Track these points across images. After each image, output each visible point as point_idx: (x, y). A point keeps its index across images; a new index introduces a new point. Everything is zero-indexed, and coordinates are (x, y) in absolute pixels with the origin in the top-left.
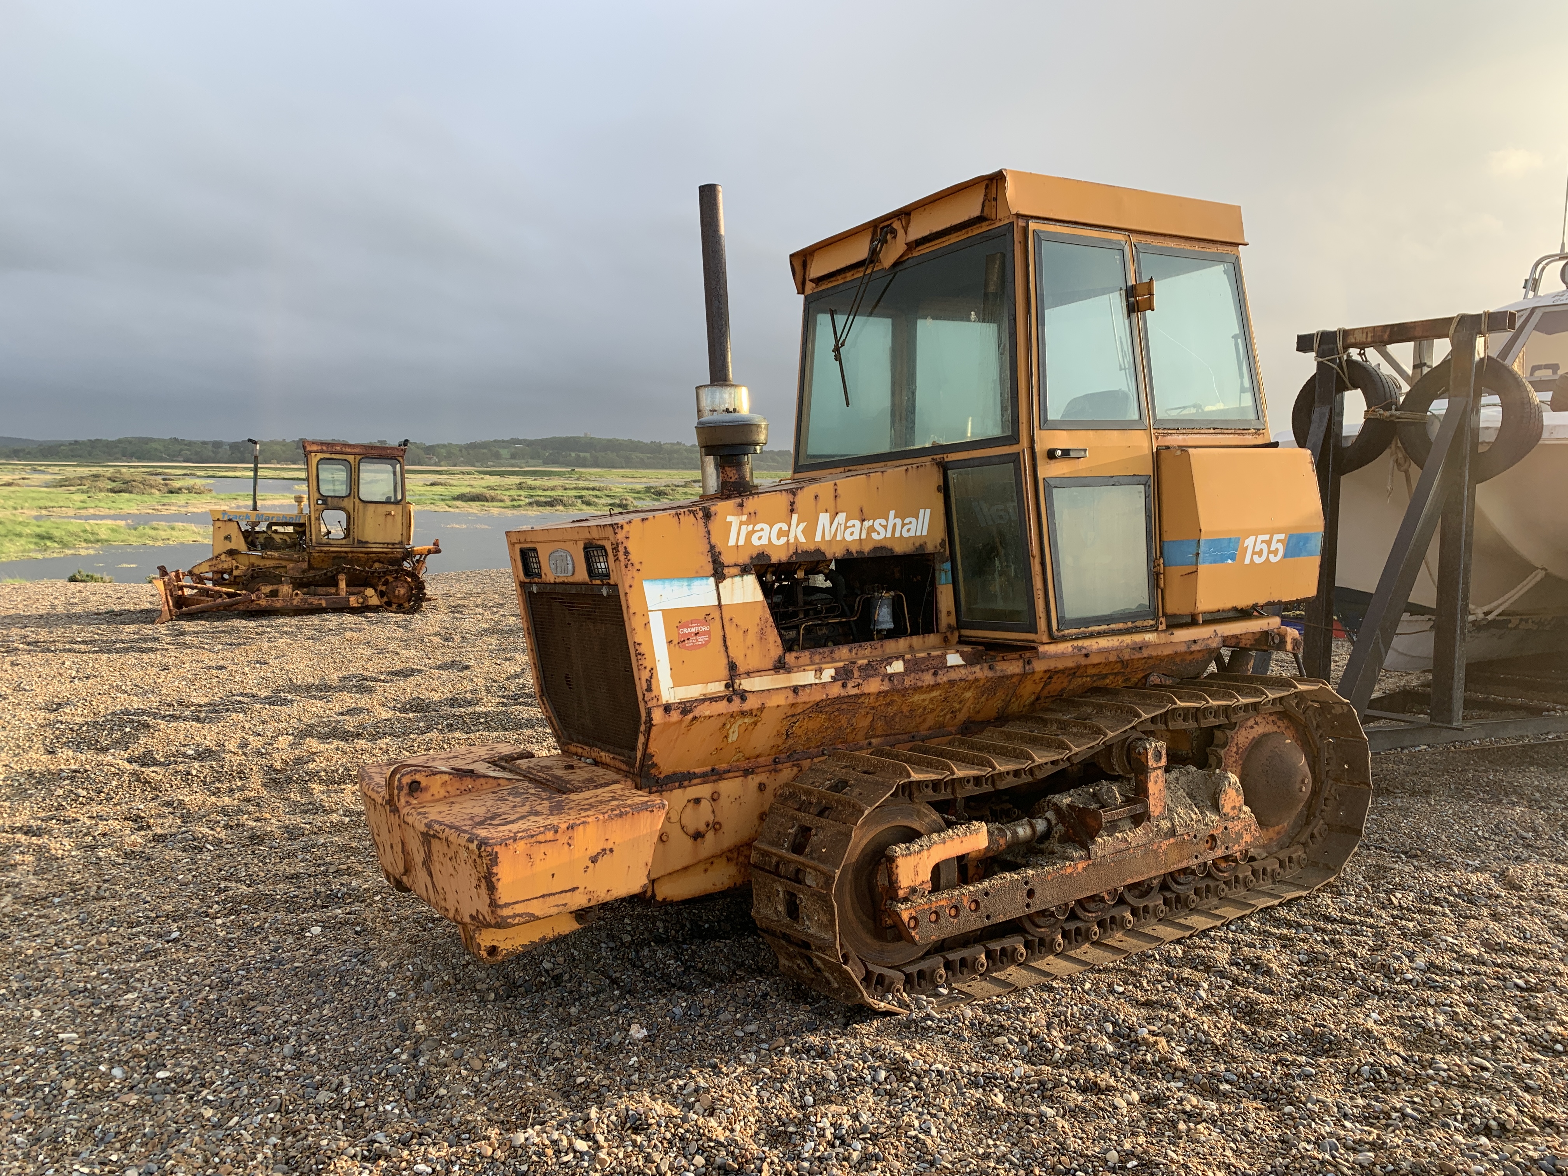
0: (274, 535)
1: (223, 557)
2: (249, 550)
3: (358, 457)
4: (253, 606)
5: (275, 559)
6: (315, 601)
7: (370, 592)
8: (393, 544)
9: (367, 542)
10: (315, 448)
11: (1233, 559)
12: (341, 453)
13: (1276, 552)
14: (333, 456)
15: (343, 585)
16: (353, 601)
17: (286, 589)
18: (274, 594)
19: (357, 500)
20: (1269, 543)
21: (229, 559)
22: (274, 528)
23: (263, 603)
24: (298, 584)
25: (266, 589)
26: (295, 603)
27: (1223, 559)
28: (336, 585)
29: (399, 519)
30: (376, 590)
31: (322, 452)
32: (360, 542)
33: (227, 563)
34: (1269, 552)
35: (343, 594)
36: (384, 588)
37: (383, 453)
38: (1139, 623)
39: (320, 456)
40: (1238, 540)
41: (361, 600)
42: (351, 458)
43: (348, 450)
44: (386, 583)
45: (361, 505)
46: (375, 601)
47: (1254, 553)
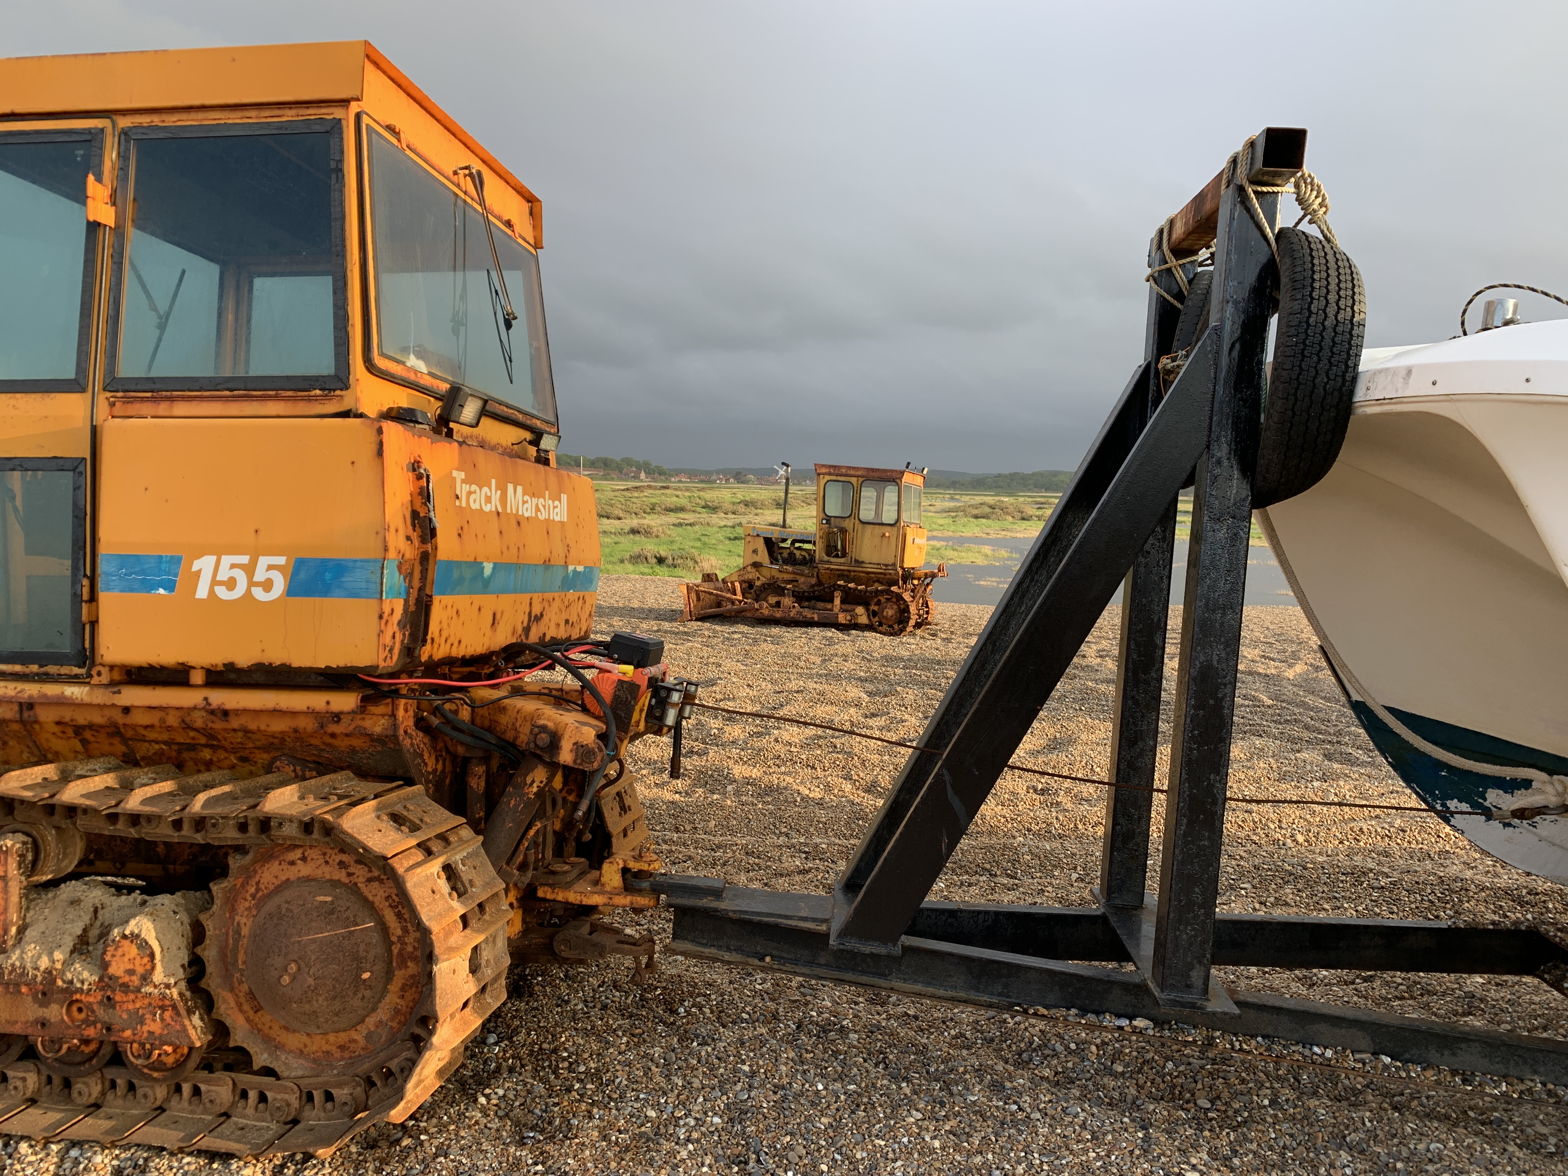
0: (796, 552)
1: (749, 569)
2: (772, 563)
3: (861, 480)
4: (758, 614)
5: (788, 573)
6: (808, 614)
7: (860, 610)
8: (886, 565)
9: (863, 562)
10: (824, 470)
11: (170, 586)
12: (846, 475)
13: (267, 585)
14: (839, 478)
15: (837, 601)
16: (842, 618)
17: (787, 601)
18: (778, 604)
19: (857, 521)
20: (249, 569)
21: (754, 570)
22: (797, 545)
23: (766, 612)
24: (800, 597)
25: (773, 600)
26: (792, 614)
27: (149, 587)
28: (831, 601)
29: (893, 540)
30: (867, 610)
31: (830, 474)
32: (856, 561)
33: (752, 574)
34: (251, 583)
35: (836, 610)
36: (876, 608)
37: (884, 475)
38: (52, 669)
39: (828, 478)
40: (176, 561)
41: (849, 618)
42: (854, 480)
43: (852, 472)
44: (878, 603)
45: (860, 526)
46: (863, 620)
47: (214, 582)
